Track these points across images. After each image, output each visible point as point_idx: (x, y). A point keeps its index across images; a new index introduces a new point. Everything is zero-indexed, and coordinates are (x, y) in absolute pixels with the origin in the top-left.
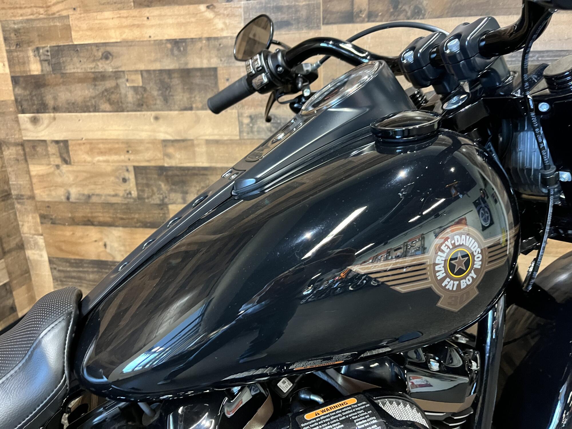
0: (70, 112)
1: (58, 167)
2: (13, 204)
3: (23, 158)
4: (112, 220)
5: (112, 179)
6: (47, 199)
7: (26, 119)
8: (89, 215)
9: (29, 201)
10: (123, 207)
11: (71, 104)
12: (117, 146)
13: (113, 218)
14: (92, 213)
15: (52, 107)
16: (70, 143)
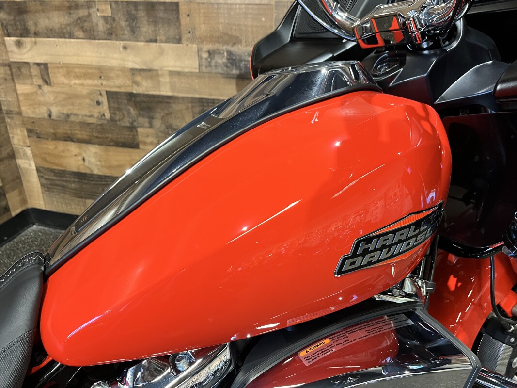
0: (48, 37)
1: (40, 87)
2: (4, 118)
3: (10, 77)
4: (89, 137)
5: (88, 101)
6: (32, 116)
7: (12, 42)
8: (69, 132)
9: (17, 116)
10: (99, 127)
11: (49, 30)
12: (90, 71)
13: (90, 136)
14: (71, 130)
15: (33, 32)
16: (49, 65)
